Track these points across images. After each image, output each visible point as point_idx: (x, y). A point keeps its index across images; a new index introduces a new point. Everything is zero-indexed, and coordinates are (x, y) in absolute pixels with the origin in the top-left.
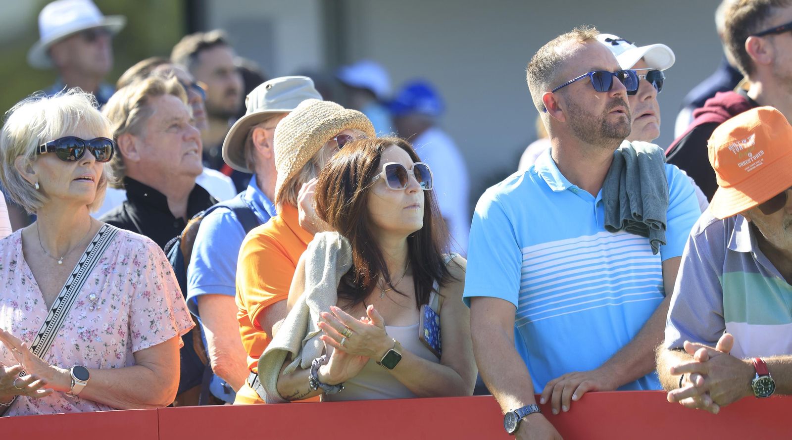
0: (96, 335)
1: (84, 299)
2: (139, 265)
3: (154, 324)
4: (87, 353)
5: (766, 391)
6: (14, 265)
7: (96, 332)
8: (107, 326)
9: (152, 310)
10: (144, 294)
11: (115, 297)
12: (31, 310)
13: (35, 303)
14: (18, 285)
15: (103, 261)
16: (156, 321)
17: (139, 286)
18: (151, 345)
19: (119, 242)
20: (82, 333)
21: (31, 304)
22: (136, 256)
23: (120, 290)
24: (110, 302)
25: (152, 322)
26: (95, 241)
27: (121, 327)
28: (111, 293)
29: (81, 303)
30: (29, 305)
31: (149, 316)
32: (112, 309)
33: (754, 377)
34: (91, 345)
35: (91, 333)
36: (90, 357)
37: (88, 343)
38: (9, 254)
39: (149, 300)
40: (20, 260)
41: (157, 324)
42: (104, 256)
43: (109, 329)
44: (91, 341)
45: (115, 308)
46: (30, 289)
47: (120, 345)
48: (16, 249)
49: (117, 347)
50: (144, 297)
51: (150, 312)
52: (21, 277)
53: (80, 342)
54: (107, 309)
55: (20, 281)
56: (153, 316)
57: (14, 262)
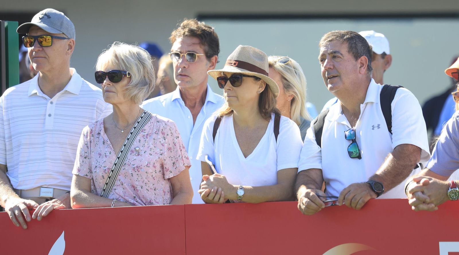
0: (141, 168)
1: (134, 150)
2: (164, 134)
3: (175, 164)
4: (137, 178)
5: (455, 197)
6: (99, 135)
7: (141, 167)
8: (147, 163)
9: (173, 157)
10: (169, 149)
11: (152, 150)
12: (108, 157)
13: (110, 153)
14: (101, 145)
15: (143, 131)
16: (175, 162)
17: (166, 145)
18: (174, 175)
19: (152, 123)
20: (134, 168)
21: (108, 154)
22: (162, 130)
23: (155, 147)
24: (148, 152)
25: (174, 163)
26: (139, 121)
27: (154, 164)
28: (150, 148)
29: (132, 152)
30: (107, 155)
31: (172, 160)
32: (150, 155)
33: (449, 189)
34: (139, 173)
35: (139, 167)
36: (139, 180)
37: (137, 173)
38: (97, 129)
39: (171, 152)
40: (102, 132)
41: (176, 164)
42: (144, 128)
43: (148, 164)
44: (139, 171)
45: (151, 155)
46: (107, 147)
47: (154, 173)
48: (100, 127)
49: (153, 174)
50: (169, 150)
51: (172, 158)
52: (102, 141)
53: (133, 172)
54: (147, 155)
55: (102, 143)
56: (174, 160)
57: (99, 134)
